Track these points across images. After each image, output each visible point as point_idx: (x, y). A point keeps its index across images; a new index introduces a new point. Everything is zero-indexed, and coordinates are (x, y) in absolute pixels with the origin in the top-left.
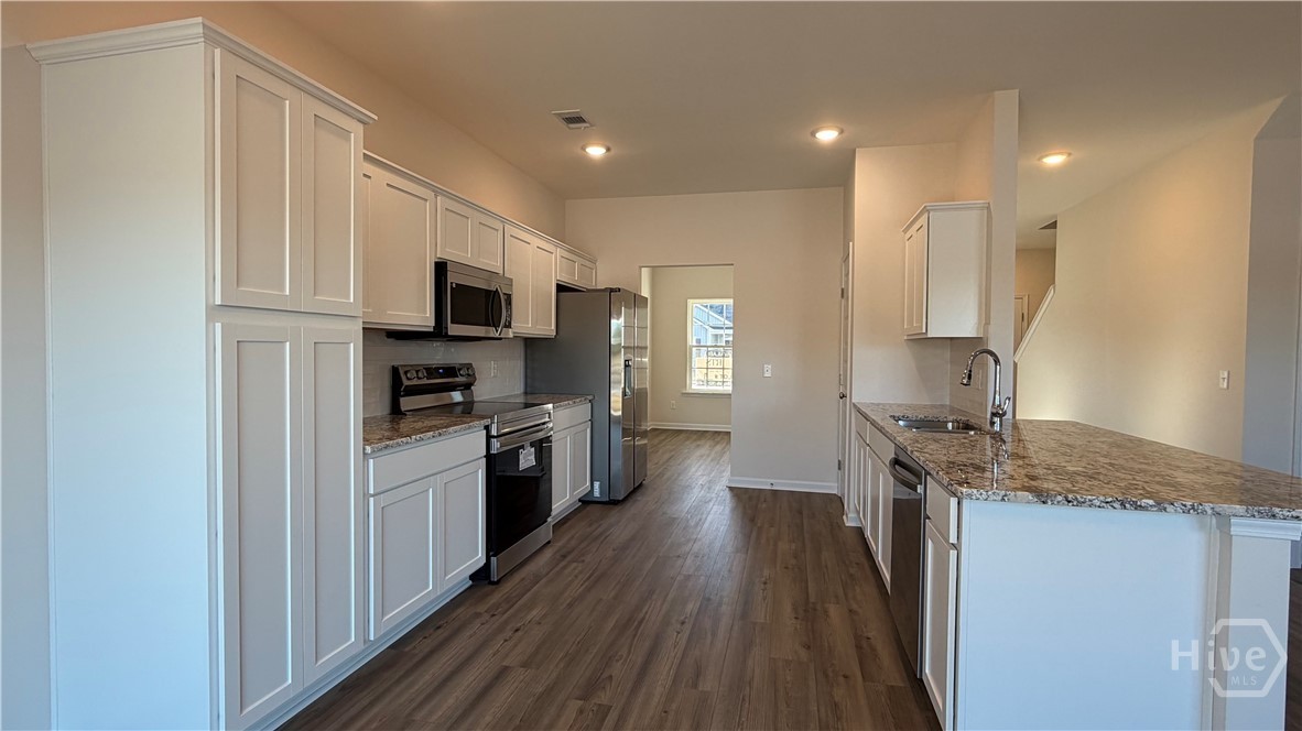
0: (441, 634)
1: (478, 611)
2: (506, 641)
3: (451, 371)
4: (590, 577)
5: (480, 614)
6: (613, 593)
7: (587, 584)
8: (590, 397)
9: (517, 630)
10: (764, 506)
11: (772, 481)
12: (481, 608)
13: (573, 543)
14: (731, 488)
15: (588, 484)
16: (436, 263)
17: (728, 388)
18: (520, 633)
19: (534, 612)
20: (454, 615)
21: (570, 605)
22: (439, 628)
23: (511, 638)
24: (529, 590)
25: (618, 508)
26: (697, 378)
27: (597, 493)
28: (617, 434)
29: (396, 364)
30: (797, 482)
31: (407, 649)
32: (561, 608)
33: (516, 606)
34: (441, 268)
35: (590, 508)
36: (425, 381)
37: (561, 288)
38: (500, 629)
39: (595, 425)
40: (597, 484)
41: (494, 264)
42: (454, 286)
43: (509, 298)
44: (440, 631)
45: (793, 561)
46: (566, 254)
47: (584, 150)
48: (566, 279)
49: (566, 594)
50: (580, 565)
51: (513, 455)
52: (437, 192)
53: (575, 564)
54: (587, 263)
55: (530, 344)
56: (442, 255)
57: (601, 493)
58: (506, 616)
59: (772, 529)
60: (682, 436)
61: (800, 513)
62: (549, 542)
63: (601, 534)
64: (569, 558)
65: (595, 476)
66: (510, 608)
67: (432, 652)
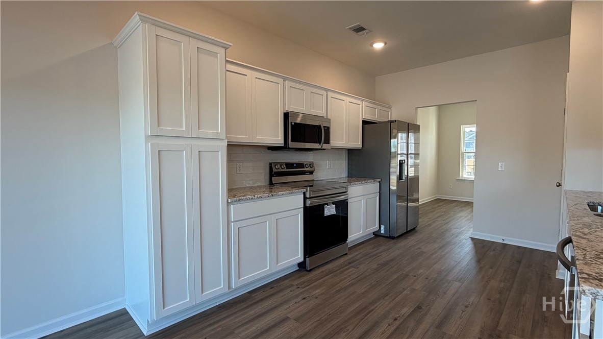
0: (272, 291)
1: (293, 284)
2: (296, 303)
3: (301, 165)
4: (357, 277)
5: (294, 285)
6: (363, 291)
7: (353, 281)
8: (379, 180)
9: (304, 299)
10: (492, 253)
11: (504, 238)
12: (295, 283)
13: (358, 257)
14: (472, 239)
15: (377, 225)
16: (284, 113)
17: (472, 177)
18: (304, 301)
19: (317, 291)
20: (282, 283)
21: (338, 291)
22: (272, 288)
23: (299, 302)
24: (323, 278)
25: (393, 241)
26: (467, 171)
27: (383, 231)
28: (394, 199)
29: (271, 162)
30: (527, 241)
31: (253, 296)
32: (332, 292)
33: (312, 285)
34: (286, 116)
35: (378, 239)
36: (285, 170)
37: (365, 123)
38: (297, 296)
39: (382, 195)
40: (383, 227)
41: (321, 112)
42: (293, 124)
43: (327, 129)
44: (272, 290)
45: (498, 296)
46: (369, 105)
47: (372, 46)
48: (368, 117)
49: (339, 284)
50: (356, 269)
51: (321, 208)
52: (285, 79)
53: (353, 269)
54: (384, 109)
55: (351, 152)
56: (288, 109)
57: (385, 231)
58: (303, 290)
59: (491, 270)
60: (454, 204)
61: (519, 262)
62: (346, 254)
63: (377, 254)
64: (351, 265)
65: (382, 222)
66: (309, 285)
67: (261, 300)
